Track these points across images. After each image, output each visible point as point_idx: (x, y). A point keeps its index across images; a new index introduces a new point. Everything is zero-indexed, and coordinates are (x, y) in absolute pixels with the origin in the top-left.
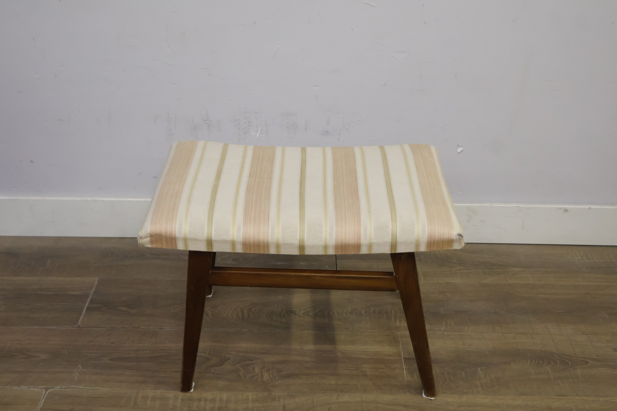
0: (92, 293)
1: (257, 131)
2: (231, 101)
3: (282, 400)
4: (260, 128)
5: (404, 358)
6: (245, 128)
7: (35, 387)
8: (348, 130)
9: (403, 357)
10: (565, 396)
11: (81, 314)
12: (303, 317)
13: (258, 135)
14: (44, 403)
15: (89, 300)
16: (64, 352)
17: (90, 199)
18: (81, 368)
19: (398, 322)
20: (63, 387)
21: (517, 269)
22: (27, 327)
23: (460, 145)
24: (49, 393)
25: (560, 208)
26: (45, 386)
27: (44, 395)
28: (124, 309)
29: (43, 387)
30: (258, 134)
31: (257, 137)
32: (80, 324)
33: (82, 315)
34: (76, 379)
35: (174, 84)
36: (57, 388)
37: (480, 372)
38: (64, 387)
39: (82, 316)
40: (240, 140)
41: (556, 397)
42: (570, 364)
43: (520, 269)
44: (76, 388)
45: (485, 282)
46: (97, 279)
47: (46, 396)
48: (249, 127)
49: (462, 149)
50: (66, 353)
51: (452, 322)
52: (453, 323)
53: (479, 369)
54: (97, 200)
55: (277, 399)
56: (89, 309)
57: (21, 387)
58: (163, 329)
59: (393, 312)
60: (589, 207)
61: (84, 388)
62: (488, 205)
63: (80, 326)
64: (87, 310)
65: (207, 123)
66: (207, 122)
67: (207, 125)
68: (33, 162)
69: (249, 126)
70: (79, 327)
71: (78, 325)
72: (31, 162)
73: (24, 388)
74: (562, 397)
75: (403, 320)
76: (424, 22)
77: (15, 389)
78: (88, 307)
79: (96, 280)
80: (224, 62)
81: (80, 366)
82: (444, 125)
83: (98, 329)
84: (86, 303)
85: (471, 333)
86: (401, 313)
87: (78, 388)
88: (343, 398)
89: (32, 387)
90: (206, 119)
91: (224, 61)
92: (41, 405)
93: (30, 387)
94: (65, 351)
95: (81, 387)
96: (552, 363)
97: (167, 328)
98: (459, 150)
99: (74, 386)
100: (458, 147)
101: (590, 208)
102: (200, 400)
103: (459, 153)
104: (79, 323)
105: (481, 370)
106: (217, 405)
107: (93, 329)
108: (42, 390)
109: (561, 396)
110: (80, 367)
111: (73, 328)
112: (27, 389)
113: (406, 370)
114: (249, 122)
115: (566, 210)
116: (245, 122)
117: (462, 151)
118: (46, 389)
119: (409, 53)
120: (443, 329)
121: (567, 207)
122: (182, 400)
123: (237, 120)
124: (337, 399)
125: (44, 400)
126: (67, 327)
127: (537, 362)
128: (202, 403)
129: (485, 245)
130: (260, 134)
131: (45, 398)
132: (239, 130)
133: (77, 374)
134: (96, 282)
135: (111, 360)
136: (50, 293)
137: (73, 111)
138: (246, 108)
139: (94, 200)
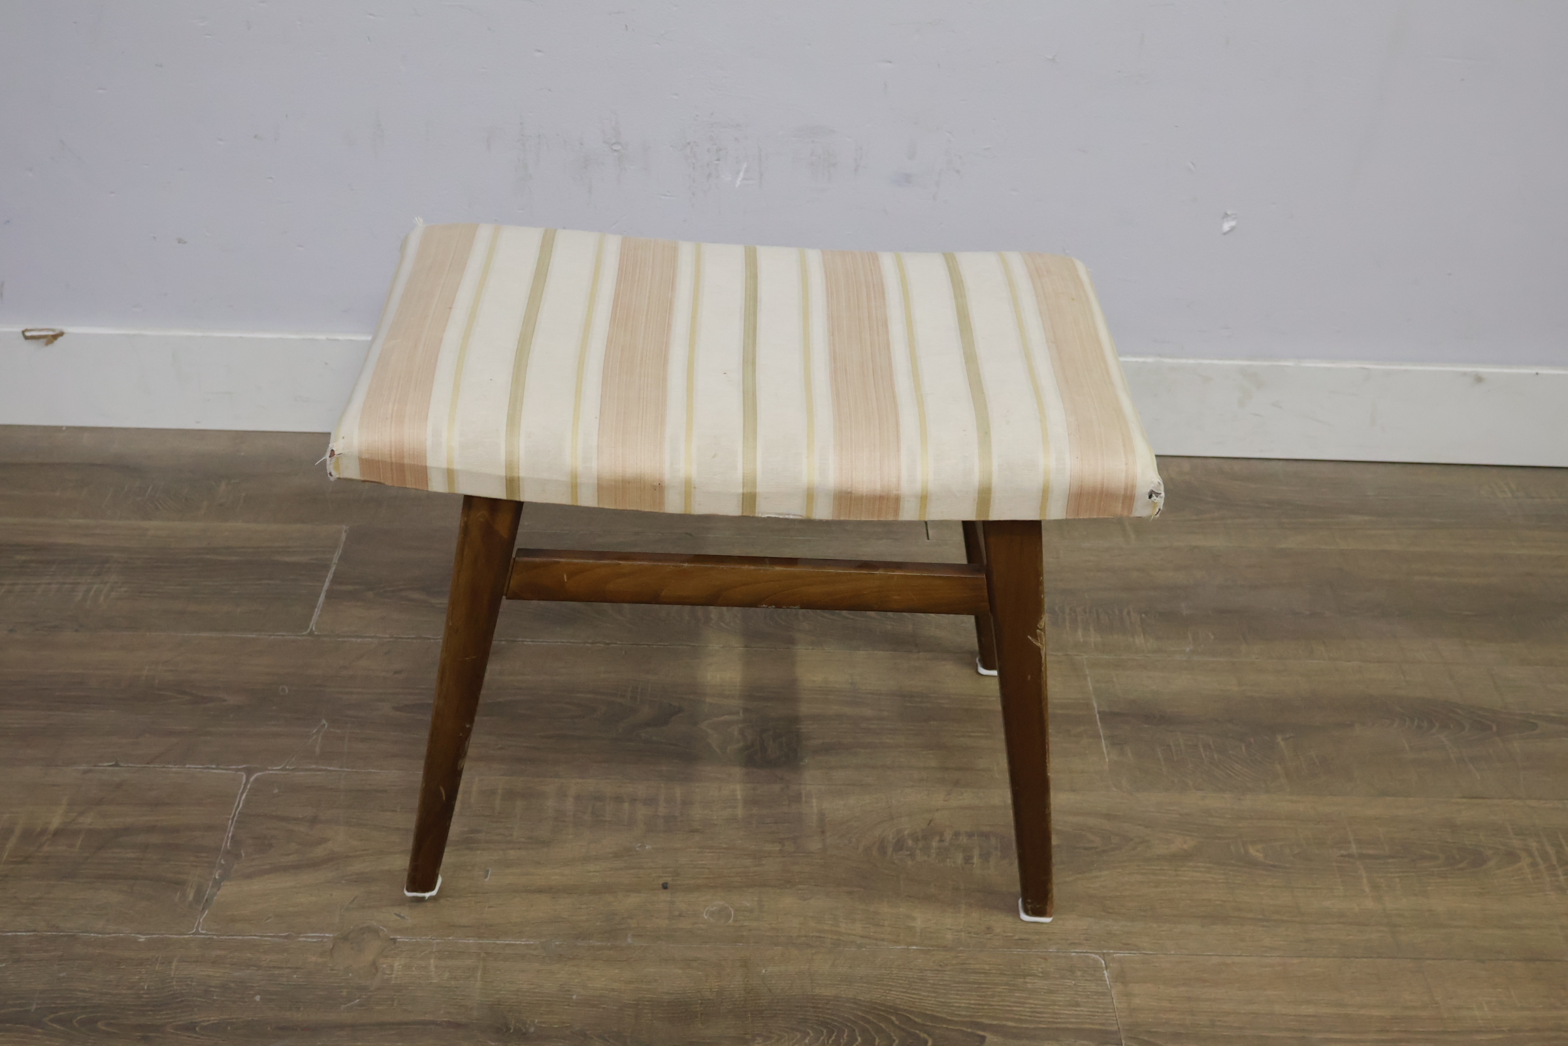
0: (335, 560)
1: (738, 173)
2: (677, 94)
3: (814, 801)
4: (745, 166)
5: (1099, 713)
6: (708, 165)
7: (220, 767)
8: (958, 172)
9: (1096, 710)
10: (1484, 798)
11: (315, 607)
12: (852, 619)
13: (738, 183)
14: (247, 801)
15: (330, 576)
16: (283, 690)
17: (321, 337)
18: (326, 727)
19: (1080, 632)
20: (287, 767)
21: (1358, 518)
22: (186, 635)
23: (1229, 213)
24: (256, 779)
25: (1465, 374)
26: (244, 766)
27: (246, 785)
28: (416, 595)
29: (240, 767)
30: (740, 179)
31: (737, 186)
32: (314, 629)
33: (317, 609)
34: (317, 750)
35: (539, 51)
36: (274, 770)
37: (1282, 743)
38: (291, 768)
39: (317, 612)
40: (693, 194)
41: (1464, 800)
42: (1495, 728)
43: (1366, 518)
44: (319, 770)
45: (1283, 546)
46: (345, 527)
47: (248, 787)
48: (717, 162)
49: (1233, 223)
50: (287, 691)
51: (1210, 634)
52: (1212, 637)
53: (1279, 738)
54: (338, 340)
55: (804, 799)
56: (330, 595)
57: (188, 766)
58: (516, 641)
59: (1067, 610)
60: (1534, 371)
61: (337, 769)
62: (1290, 363)
63: (316, 633)
64: (327, 597)
65: (615, 150)
66: (616, 147)
67: (616, 154)
68: (185, 243)
69: (718, 160)
70: (311, 634)
71: (309, 630)
72: (180, 241)
73: (193, 768)
74: (1480, 801)
75: (1091, 629)
77: (174, 769)
78: (328, 591)
79: (342, 531)
81: (324, 722)
82: (1193, 164)
83: (359, 640)
84: (325, 581)
85: (1257, 659)
86: (1086, 613)
87: (325, 770)
88: (960, 797)
89: (214, 766)
90: (614, 141)
92: (241, 806)
93: (208, 766)
94: (285, 687)
95: (331, 768)
96: (1452, 726)
97: (528, 640)
98: (1226, 227)
99: (314, 766)
100: (1223, 218)
101: (1537, 374)
102: (618, 799)
103: (1225, 234)
104: (312, 625)
105: (1284, 739)
106: (662, 811)
107: (346, 639)
108: (239, 773)
109: (1476, 798)
110: (324, 725)
111: (299, 638)
112: (202, 770)
113: (1105, 740)
114: (719, 150)
115: (1479, 379)
116: (709, 150)
117: (1232, 229)
118: (249, 772)
120: (1188, 649)
121: (1482, 370)
122: (578, 798)
123: (689, 143)
124: (946, 801)
125: (246, 796)
126: (283, 636)
127: (1416, 723)
128: (626, 806)
129: (1281, 463)
130: (744, 179)
131: (247, 790)
132: (694, 168)
133: (320, 740)
134: (344, 536)
135: (397, 709)
136: (234, 558)
137: (287, 115)
138: (712, 114)
139: (330, 340)
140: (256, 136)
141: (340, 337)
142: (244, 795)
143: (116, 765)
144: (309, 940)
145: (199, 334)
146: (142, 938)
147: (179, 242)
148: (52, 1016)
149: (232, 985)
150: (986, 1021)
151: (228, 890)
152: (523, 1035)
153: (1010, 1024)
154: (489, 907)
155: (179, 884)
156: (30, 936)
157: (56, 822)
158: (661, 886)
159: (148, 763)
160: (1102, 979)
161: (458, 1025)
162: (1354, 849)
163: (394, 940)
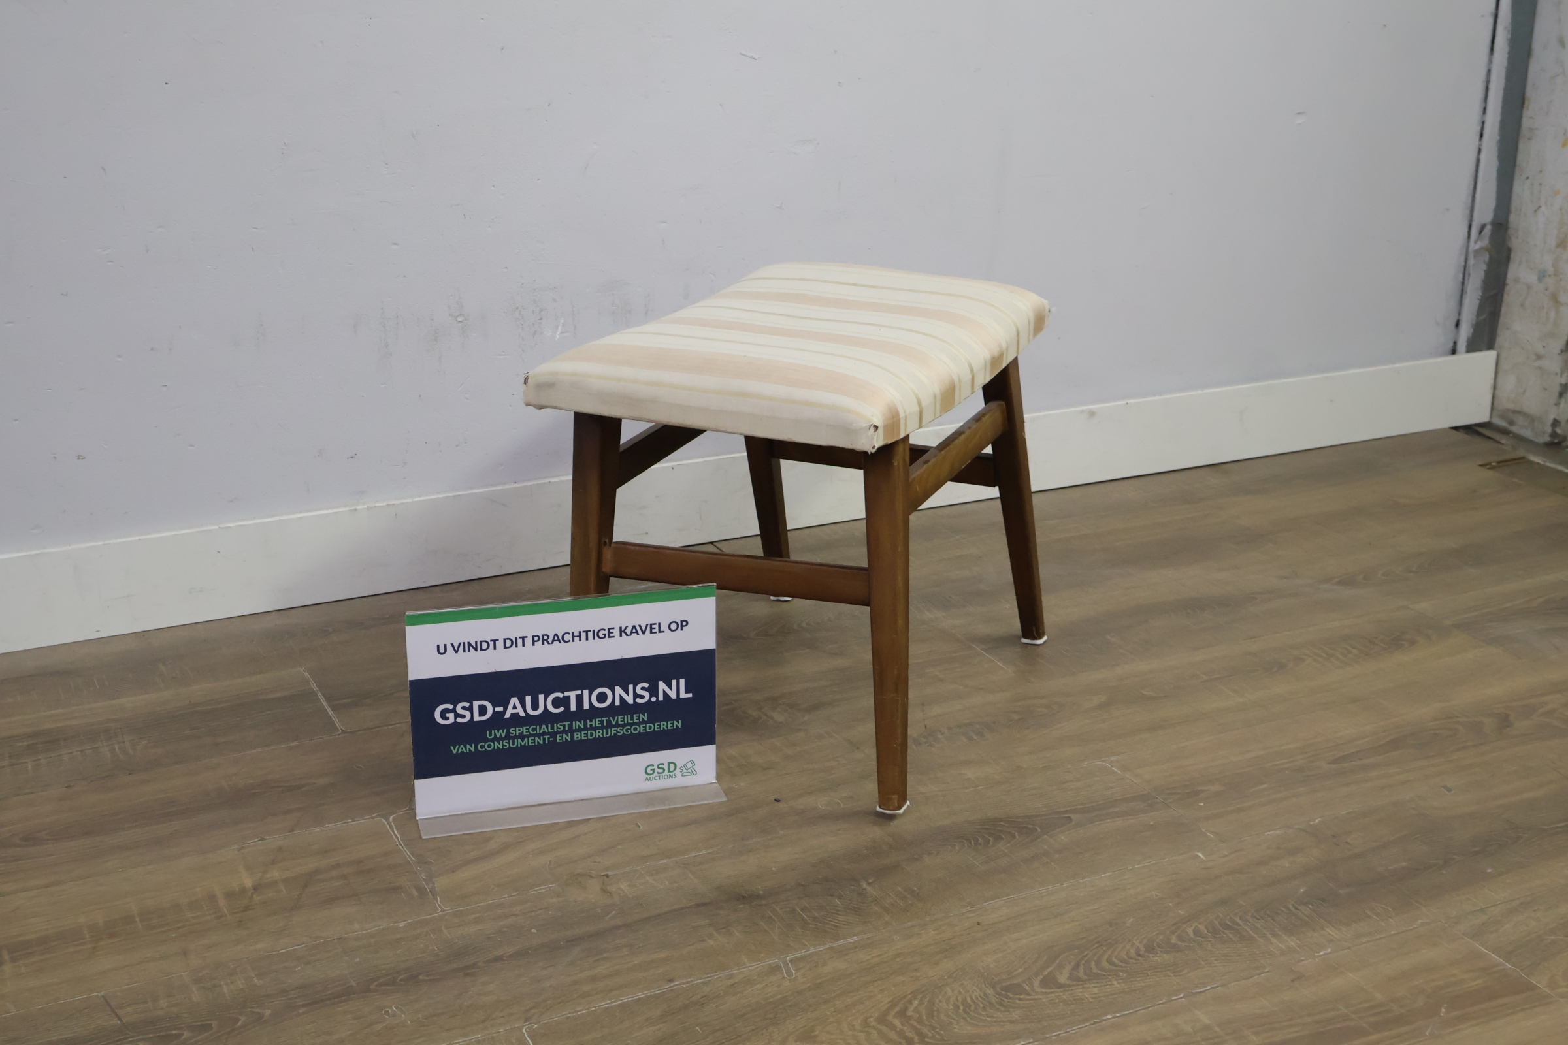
0: (316, 688)
1: (557, 328)
2: (506, 268)
4: (563, 321)
5: (981, 650)
6: (533, 324)
7: (355, 820)
9: (978, 649)
10: (1257, 637)
11: (330, 715)
13: (558, 336)
14: (401, 833)
15: (321, 697)
17: (213, 527)
22: (235, 755)
24: (394, 820)
25: (1083, 411)
27: (389, 824)
30: (559, 333)
31: (556, 339)
32: (343, 729)
35: (396, 244)
36: (404, 811)
37: (1112, 639)
39: (334, 719)
40: (523, 351)
41: (1247, 641)
42: (1232, 604)
47: (393, 824)
48: (540, 321)
50: (362, 768)
53: (1108, 637)
54: (230, 527)
56: (334, 708)
57: (327, 825)
65: (459, 321)
66: (460, 319)
67: (460, 324)
68: (84, 458)
69: (541, 319)
70: (344, 732)
71: (340, 731)
72: (79, 457)
73: (332, 826)
74: (1256, 639)
76: (839, 82)
78: (330, 707)
79: (300, 671)
80: (493, 188)
83: (390, 727)
84: (321, 701)
88: (933, 711)
89: (350, 820)
90: (458, 314)
91: (493, 186)
92: (398, 836)
93: (344, 821)
96: (1207, 609)
101: (1127, 403)
104: (339, 727)
105: (1112, 637)
107: (378, 729)
108: (375, 819)
109: (1252, 638)
111: (336, 737)
112: (342, 825)
114: (541, 310)
115: (1092, 414)
116: (533, 312)
118: (383, 817)
119: (818, 144)
121: (1092, 407)
123: (517, 308)
125: (397, 829)
126: (321, 738)
130: (561, 333)
131: (394, 827)
132: (522, 328)
134: (306, 674)
137: (180, 327)
138: (535, 281)
139: (222, 528)
140: (152, 349)
141: (231, 525)
142: (395, 829)
143: (262, 839)
144: (539, 891)
145: (100, 543)
146: (402, 925)
147: (79, 459)
148: (375, 983)
149: (505, 929)
150: (1062, 809)
151: (441, 883)
152: (759, 897)
153: (1079, 807)
154: (660, 841)
155: (396, 889)
156: (302, 948)
157: (248, 883)
158: (774, 801)
159: (292, 830)
160: (1114, 772)
161: (704, 904)
162: (1205, 678)
163: (607, 876)
